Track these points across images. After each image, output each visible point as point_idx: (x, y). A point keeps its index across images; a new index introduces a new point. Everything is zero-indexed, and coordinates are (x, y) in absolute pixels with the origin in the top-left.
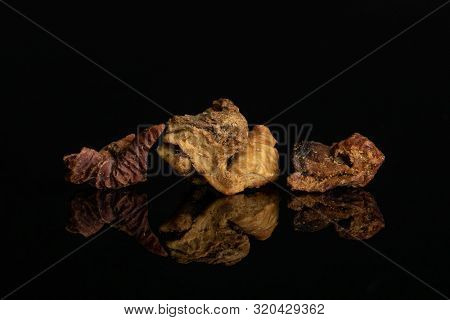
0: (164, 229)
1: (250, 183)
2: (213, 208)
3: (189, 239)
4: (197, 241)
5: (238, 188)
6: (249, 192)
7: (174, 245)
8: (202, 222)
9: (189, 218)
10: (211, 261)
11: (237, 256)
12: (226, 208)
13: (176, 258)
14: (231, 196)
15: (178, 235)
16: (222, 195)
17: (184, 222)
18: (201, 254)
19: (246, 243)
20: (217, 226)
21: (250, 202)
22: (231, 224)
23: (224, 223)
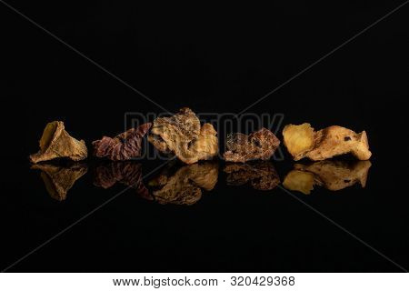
0: (151, 184)
1: (201, 157)
2: (180, 172)
3: (165, 189)
4: (170, 191)
5: (194, 160)
6: (201, 162)
7: (157, 193)
8: (173, 180)
9: (165, 177)
10: (179, 203)
11: (194, 200)
12: (187, 172)
13: (158, 201)
14: (191, 165)
15: (160, 187)
16: (185, 164)
17: (163, 179)
18: (173, 198)
19: (199, 191)
20: (182, 182)
21: (202, 168)
22: (190, 181)
23: (186, 180)
